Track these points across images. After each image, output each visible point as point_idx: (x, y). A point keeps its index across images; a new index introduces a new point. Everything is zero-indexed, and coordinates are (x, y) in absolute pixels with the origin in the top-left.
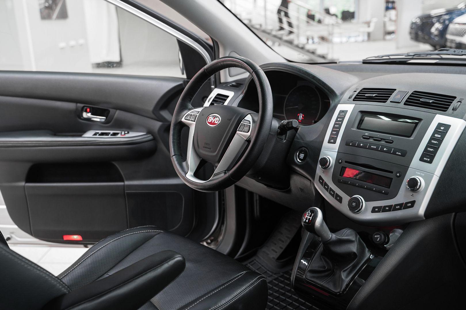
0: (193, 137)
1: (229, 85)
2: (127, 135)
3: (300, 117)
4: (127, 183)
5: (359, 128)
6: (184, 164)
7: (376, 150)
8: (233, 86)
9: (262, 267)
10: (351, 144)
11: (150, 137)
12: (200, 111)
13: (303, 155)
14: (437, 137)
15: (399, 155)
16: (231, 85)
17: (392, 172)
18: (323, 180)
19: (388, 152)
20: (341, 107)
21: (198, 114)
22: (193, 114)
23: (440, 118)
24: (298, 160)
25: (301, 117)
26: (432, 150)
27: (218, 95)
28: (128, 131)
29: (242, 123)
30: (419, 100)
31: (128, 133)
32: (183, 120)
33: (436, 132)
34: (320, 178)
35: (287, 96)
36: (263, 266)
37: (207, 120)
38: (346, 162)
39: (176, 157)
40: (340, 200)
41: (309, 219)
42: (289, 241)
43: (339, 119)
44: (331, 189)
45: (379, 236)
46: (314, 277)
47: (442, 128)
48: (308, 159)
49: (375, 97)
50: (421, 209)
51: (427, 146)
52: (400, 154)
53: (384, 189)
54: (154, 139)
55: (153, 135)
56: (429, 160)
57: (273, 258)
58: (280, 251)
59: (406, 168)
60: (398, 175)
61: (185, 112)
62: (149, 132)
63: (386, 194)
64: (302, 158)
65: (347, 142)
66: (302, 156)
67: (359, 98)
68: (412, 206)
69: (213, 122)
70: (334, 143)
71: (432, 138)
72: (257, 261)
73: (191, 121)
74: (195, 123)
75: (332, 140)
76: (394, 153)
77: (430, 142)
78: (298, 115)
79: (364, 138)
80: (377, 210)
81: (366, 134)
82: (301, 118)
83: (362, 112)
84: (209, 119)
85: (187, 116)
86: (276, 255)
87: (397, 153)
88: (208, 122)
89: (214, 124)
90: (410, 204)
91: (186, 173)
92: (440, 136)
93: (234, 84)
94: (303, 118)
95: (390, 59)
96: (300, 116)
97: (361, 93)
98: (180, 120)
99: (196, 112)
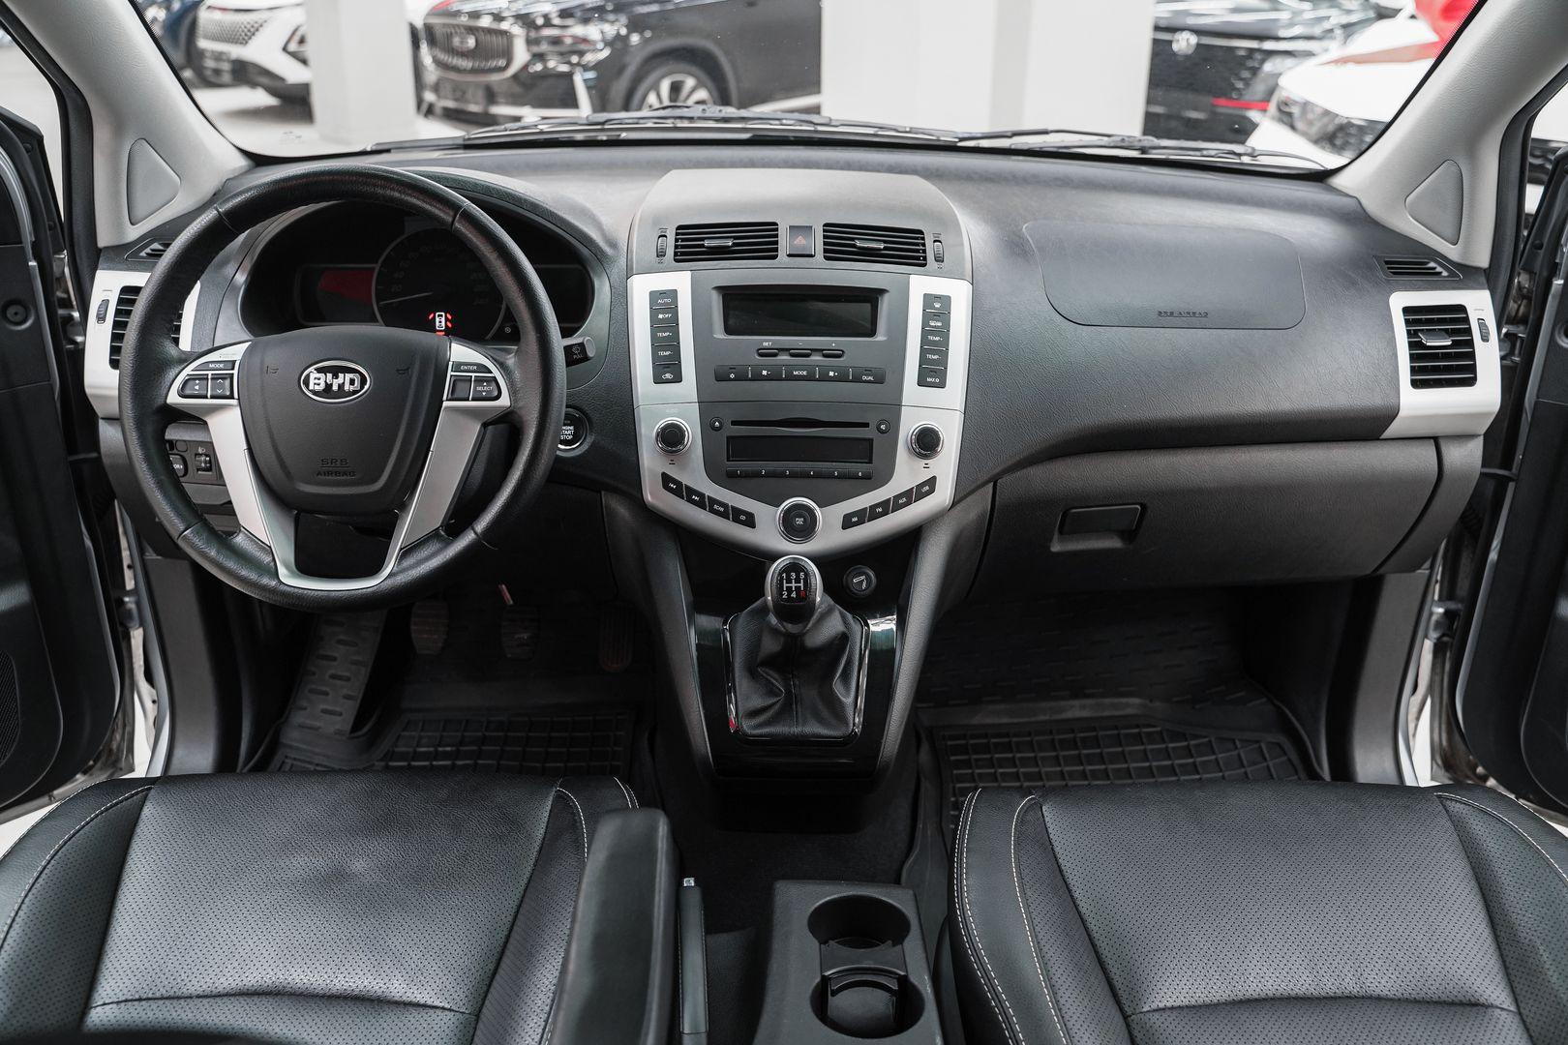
1: (143, 254)
5: (730, 330)
7: (810, 378)
10: (732, 376)
12: (238, 358)
13: (572, 428)
14: (933, 327)
15: (869, 382)
17: (866, 425)
18: (679, 484)
19: (842, 378)
20: (644, 283)
21: (235, 372)
22: (209, 372)
23: (920, 285)
24: (558, 446)
25: (441, 321)
26: (936, 357)
27: (127, 290)
30: (852, 245)
32: (174, 398)
33: (926, 317)
34: (666, 479)
35: (377, 267)
38: (734, 423)
40: (749, 521)
41: (798, 589)
43: (660, 316)
45: (863, 577)
47: (937, 305)
48: (591, 437)
49: (732, 245)
50: (944, 494)
51: (923, 352)
52: (871, 378)
53: (860, 469)
56: (937, 380)
57: (339, 732)
58: (349, 710)
59: (896, 406)
60: (883, 427)
61: (172, 373)
63: (867, 477)
64: (570, 437)
65: (717, 375)
66: (568, 432)
68: (932, 491)
70: (678, 379)
71: (925, 333)
73: (212, 397)
74: (234, 402)
75: (667, 374)
76: (857, 380)
77: (924, 341)
78: (431, 316)
79: (761, 355)
80: (855, 519)
81: (766, 344)
82: (443, 324)
83: (719, 290)
84: (312, 381)
85: (191, 383)
86: (343, 722)
87: (865, 378)
88: (315, 392)
89: (342, 393)
90: (927, 488)
91: (273, 573)
92: (939, 324)
94: (449, 325)
96: (437, 319)
97: (684, 240)
98: (159, 402)
99: (221, 366)
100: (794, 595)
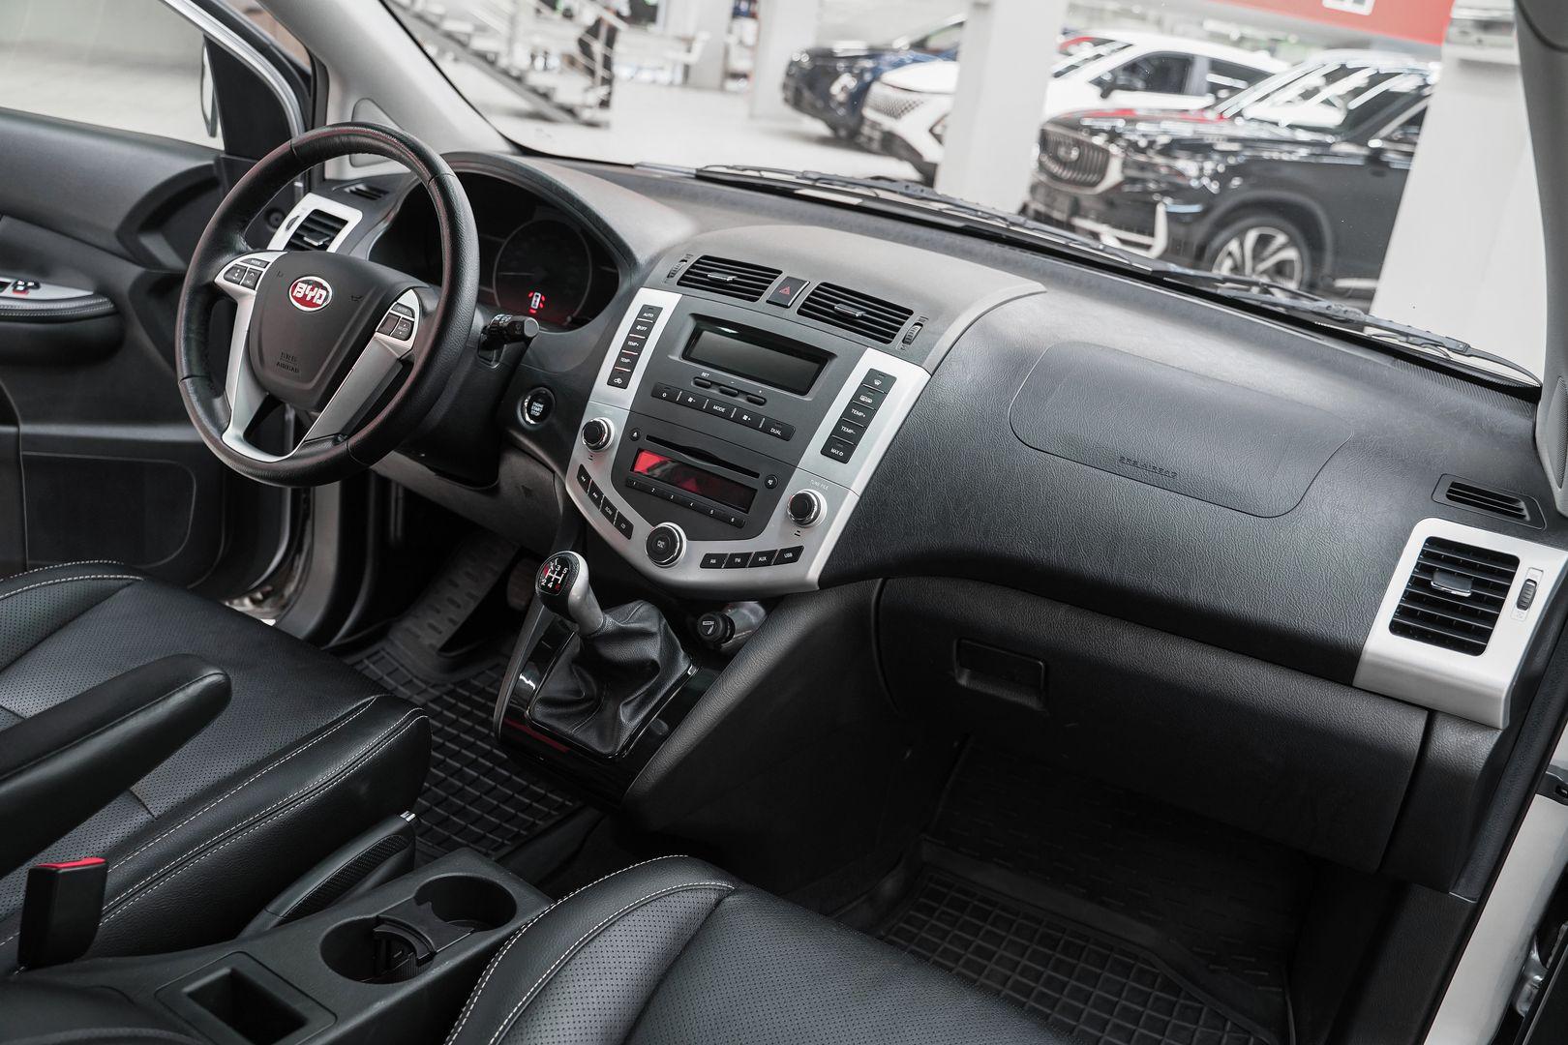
0: (249, 331)
1: (347, 190)
2: (32, 294)
3: (533, 302)
4: (26, 429)
5: (686, 355)
6: (218, 402)
7: (725, 416)
8: (358, 192)
9: (401, 668)
10: (664, 395)
11: (103, 305)
12: (272, 261)
13: (542, 406)
14: (863, 402)
15: (776, 435)
16: (353, 188)
17: (756, 475)
18: (588, 477)
19: (752, 425)
20: (645, 297)
21: (265, 271)
22: (249, 266)
23: (874, 359)
24: (528, 419)
25: (536, 301)
26: (850, 431)
27: (317, 212)
28: (37, 279)
29: (390, 310)
30: (832, 308)
31: (37, 286)
32: (220, 279)
33: (862, 389)
34: (582, 471)
35: (505, 242)
36: (402, 666)
37: (292, 292)
38: (649, 438)
39: (193, 383)
40: (627, 530)
41: (556, 580)
42: (472, 606)
43: (639, 327)
44: (607, 503)
45: (712, 623)
46: (551, 716)
47: (877, 383)
48: (551, 419)
49: (730, 282)
50: (813, 568)
51: (841, 422)
52: (778, 432)
53: (735, 514)
54: (118, 312)
55: (113, 301)
56: (841, 454)
57: (431, 646)
58: (448, 631)
59: (788, 468)
60: (770, 482)
61: (227, 258)
62: (102, 291)
63: (739, 524)
64: (538, 414)
65: (656, 389)
66: (538, 408)
67: (691, 280)
68: (794, 559)
69: (308, 298)
70: (624, 386)
71: (854, 403)
72: (388, 653)
73: (243, 285)
74: (254, 293)
75: (620, 378)
76: (766, 430)
77: (847, 412)
78: (531, 295)
79: (697, 384)
80: (713, 561)
81: (704, 374)
82: (537, 304)
83: (696, 316)
84: (297, 289)
85: (233, 270)
86: (438, 641)
87: (773, 430)
88: (296, 298)
89: (310, 304)
90: (791, 555)
91: (222, 431)
92: (870, 401)
93: (361, 187)
94: (541, 306)
95: (761, 178)
96: (534, 299)
97: (697, 268)
98: (209, 279)
99: (259, 263)
100: (550, 585)
